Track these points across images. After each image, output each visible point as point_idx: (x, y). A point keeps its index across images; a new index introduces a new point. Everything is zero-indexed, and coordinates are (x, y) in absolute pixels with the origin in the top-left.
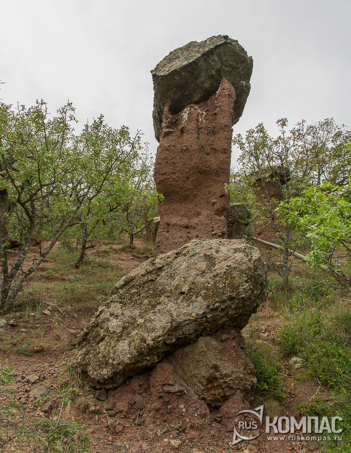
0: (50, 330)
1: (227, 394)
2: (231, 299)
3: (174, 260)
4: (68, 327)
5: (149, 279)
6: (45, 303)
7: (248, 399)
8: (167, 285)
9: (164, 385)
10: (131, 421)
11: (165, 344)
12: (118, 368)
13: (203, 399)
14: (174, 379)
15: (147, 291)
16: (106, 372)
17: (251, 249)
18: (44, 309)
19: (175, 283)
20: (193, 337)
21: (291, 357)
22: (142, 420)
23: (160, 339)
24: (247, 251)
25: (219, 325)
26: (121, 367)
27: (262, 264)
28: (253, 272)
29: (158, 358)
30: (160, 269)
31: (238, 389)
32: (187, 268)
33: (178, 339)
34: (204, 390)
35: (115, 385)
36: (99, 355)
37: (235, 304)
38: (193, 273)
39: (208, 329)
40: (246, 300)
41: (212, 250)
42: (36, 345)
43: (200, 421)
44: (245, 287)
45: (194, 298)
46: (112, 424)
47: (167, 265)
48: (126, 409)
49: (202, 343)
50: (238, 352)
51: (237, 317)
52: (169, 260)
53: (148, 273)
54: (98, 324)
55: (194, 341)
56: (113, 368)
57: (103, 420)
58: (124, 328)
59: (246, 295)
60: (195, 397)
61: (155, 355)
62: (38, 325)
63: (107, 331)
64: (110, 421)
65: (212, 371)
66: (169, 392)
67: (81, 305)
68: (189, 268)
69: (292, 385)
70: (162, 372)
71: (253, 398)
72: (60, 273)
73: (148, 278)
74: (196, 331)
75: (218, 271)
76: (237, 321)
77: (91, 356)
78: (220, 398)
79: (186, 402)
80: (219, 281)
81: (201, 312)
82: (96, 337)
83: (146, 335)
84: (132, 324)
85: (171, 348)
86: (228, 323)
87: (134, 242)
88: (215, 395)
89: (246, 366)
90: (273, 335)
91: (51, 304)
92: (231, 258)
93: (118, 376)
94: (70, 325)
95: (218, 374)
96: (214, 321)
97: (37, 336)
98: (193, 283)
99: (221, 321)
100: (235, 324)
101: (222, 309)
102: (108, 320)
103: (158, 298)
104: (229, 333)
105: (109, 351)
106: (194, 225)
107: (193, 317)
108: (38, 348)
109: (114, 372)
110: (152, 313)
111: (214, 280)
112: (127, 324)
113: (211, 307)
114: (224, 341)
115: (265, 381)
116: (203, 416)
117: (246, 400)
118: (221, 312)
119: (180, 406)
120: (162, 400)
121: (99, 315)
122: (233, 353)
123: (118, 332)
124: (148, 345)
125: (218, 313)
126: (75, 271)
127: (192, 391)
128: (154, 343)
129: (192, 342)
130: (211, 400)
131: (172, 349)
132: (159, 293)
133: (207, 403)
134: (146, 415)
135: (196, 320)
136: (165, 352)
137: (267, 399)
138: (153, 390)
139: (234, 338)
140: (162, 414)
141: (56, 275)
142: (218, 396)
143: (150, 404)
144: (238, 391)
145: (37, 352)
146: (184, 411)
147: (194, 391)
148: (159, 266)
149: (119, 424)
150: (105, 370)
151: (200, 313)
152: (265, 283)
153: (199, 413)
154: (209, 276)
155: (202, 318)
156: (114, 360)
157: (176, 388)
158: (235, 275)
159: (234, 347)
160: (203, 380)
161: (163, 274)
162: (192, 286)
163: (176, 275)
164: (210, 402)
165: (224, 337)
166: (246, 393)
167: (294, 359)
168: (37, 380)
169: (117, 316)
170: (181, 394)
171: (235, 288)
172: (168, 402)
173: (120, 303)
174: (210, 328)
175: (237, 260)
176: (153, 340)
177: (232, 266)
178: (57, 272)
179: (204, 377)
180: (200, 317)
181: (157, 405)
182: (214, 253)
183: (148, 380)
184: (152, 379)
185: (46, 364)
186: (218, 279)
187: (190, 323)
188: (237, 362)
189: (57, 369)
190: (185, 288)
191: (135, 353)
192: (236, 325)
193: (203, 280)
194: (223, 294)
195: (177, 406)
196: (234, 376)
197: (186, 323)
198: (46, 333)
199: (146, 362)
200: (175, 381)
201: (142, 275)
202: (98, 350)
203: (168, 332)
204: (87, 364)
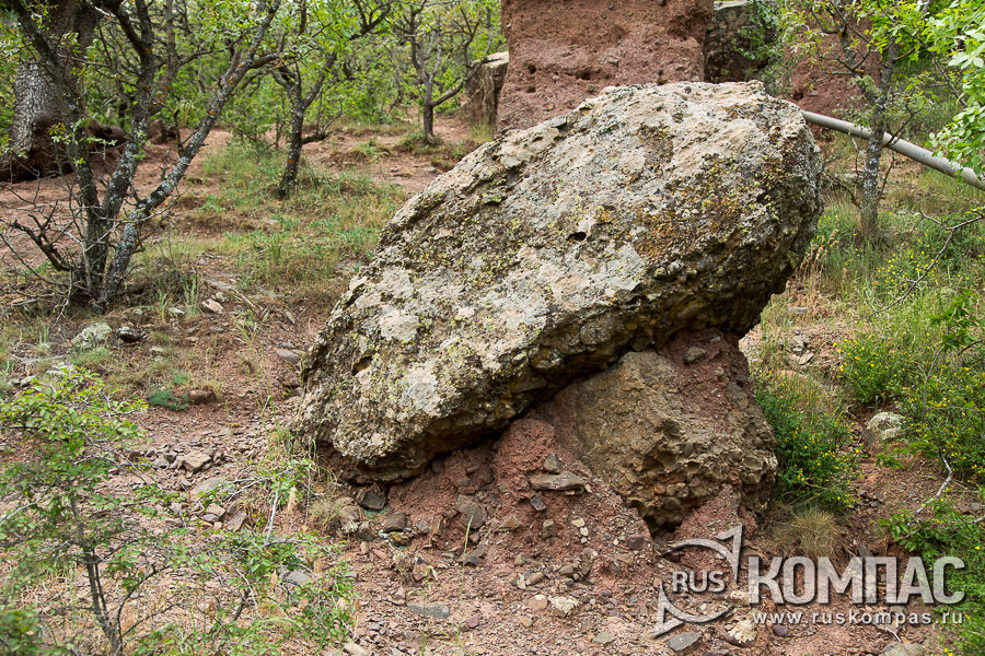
0: (226, 350)
1: (697, 493)
2: (716, 248)
3: (554, 145)
4: (273, 343)
5: (485, 201)
6: (206, 284)
7: (751, 507)
8: (534, 215)
9: (531, 473)
10: (451, 555)
11: (532, 369)
12: (409, 431)
13: (635, 504)
14: (557, 459)
15: (480, 233)
16: (380, 441)
17: (778, 109)
18: (204, 299)
19: (556, 209)
20: (607, 352)
21: (873, 412)
22: (477, 553)
23: (519, 357)
24: (765, 112)
25: (680, 320)
26: (417, 428)
27: (807, 150)
28: (780, 173)
29: (515, 406)
30: (514, 172)
31: (728, 482)
32: (591, 168)
33: (567, 359)
34: (637, 484)
35: (406, 474)
36: (360, 401)
37: (725, 263)
38: (609, 178)
39: (650, 333)
40: (758, 253)
41: (662, 112)
42: (195, 386)
43: (628, 557)
44: (756, 215)
45: (610, 249)
46: (403, 562)
47: (534, 159)
48: (436, 529)
49: (632, 367)
50: (730, 391)
51: (731, 300)
52: (539, 146)
53: (482, 183)
54: (351, 323)
55: (610, 365)
56: (398, 430)
57: (380, 553)
58: (421, 331)
59: (759, 238)
60: (615, 501)
61: (507, 399)
62: (193, 339)
63: (377, 340)
64: (399, 555)
65: (658, 437)
66: (545, 490)
67: (302, 289)
68: (596, 166)
69: (872, 478)
70: (525, 441)
71: (764, 506)
72: (239, 210)
73: (481, 197)
74: (616, 335)
75: (680, 174)
76: (729, 312)
77: (338, 404)
78: (678, 502)
79: (590, 513)
80: (683, 202)
81: (631, 287)
82: (349, 356)
83: (480, 347)
84: (443, 321)
85: (548, 382)
86: (703, 316)
87: (436, 130)
88: (665, 495)
89: (749, 427)
90: (826, 358)
91: (221, 285)
92: (718, 135)
93: (412, 451)
94: (277, 339)
95: (674, 445)
96: (666, 310)
97: (193, 365)
98: (608, 208)
99: (685, 311)
100: (723, 319)
101: (690, 277)
102: (377, 311)
103: (510, 251)
104: (705, 343)
105: (384, 389)
106: (607, 68)
107: (608, 299)
108: (201, 392)
109: (400, 441)
110: (496, 290)
111: (668, 198)
112: (430, 322)
113: (659, 271)
114: (693, 362)
115: (800, 465)
116: (636, 545)
117: (748, 509)
118: (685, 284)
119: (574, 522)
120: (529, 509)
121: (353, 300)
122: (715, 395)
123: (406, 341)
124: (487, 372)
125: (678, 288)
126: (277, 204)
127: (605, 487)
128: (503, 368)
129: (605, 366)
130: (655, 508)
131: (551, 386)
132: (512, 238)
133: (644, 515)
134: (486, 543)
135: (616, 307)
136: (532, 392)
137: (802, 509)
138: (503, 485)
139: (719, 357)
140: (529, 540)
141: (228, 216)
142: (672, 499)
143: (499, 518)
144: (727, 488)
145: (199, 401)
146: (586, 534)
147: (611, 488)
148: (512, 163)
149: (420, 561)
150: (376, 435)
151: (627, 288)
152: (813, 207)
153: (623, 538)
154: (652, 188)
155: (634, 301)
156: (398, 411)
157: (564, 480)
158: (728, 183)
159: (720, 378)
160: (635, 460)
161: (524, 185)
162: (608, 216)
163: (559, 186)
164: (651, 513)
165: (694, 352)
166: (748, 494)
167: (882, 416)
168: (205, 463)
169: (399, 300)
170: (576, 494)
171: (727, 218)
172: (544, 511)
173: (408, 266)
174: (655, 328)
175: (735, 141)
176: (501, 359)
177: (721, 157)
178: (229, 209)
179: (637, 452)
180: (629, 299)
181: (515, 518)
182: (669, 121)
183: (489, 461)
184: (500, 460)
185: (226, 431)
186: (677, 194)
187: (599, 316)
188: (726, 416)
189: (252, 441)
190: (586, 224)
191: (452, 392)
192: (727, 323)
193: (638, 198)
194: (693, 235)
195: (568, 522)
196: (717, 451)
197: (589, 315)
198: (217, 357)
199: (482, 416)
200: (560, 464)
201: (464, 190)
202: (355, 388)
203: (538, 338)
204: (329, 426)
